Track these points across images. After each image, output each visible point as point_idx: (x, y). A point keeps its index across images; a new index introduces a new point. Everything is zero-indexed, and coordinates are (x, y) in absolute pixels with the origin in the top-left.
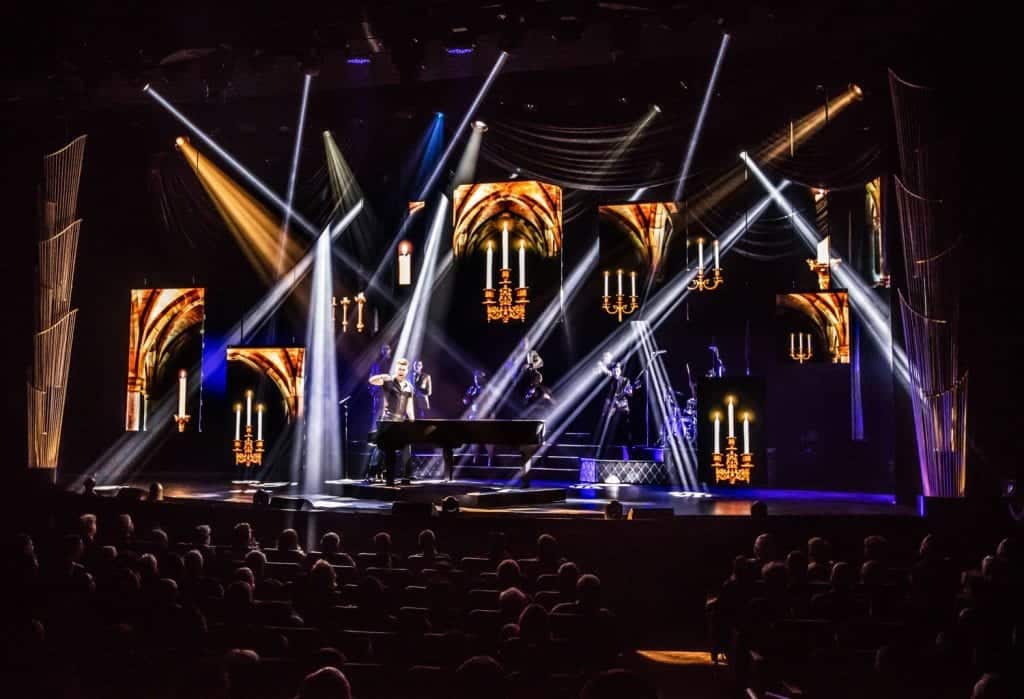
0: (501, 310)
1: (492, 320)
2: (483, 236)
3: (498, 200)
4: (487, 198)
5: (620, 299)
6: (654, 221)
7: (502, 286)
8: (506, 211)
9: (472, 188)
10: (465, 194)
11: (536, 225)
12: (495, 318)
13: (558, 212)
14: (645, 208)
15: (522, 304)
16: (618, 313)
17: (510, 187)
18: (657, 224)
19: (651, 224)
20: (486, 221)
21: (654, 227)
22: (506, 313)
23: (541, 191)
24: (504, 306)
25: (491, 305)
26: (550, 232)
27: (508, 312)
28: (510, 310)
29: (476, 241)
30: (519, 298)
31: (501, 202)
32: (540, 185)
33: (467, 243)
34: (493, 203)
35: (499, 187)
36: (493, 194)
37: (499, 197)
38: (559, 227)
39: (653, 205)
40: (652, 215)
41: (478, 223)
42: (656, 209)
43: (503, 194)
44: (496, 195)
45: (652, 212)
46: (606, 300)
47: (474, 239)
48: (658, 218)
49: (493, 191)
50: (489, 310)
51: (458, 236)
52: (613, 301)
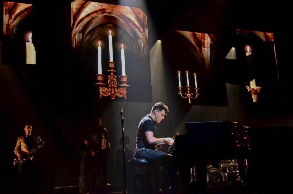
0: (110, 90)
1: (103, 96)
2: (94, 37)
3: (105, 14)
4: (96, 12)
5: (188, 89)
6: (204, 43)
7: (110, 73)
8: (110, 23)
9: (85, 3)
10: (80, 6)
11: (131, 35)
12: (105, 95)
13: (146, 29)
14: (198, 35)
15: (124, 87)
16: (188, 98)
17: (112, 8)
18: (206, 46)
19: (203, 45)
20: (96, 27)
21: (204, 47)
22: (113, 92)
23: (133, 14)
24: (111, 87)
25: (103, 86)
26: (141, 41)
27: (115, 92)
28: (116, 90)
29: (89, 40)
30: (122, 83)
31: (106, 16)
32: (133, 10)
33: (82, 40)
34: (100, 16)
35: (105, 6)
36: (101, 10)
37: (105, 12)
38: (146, 39)
39: (203, 34)
40: (203, 40)
41: (90, 28)
42: (204, 36)
43: (107, 11)
44: (103, 11)
45: (202, 38)
46: (180, 89)
47: (87, 38)
48: (206, 42)
49: (101, 8)
50: (101, 89)
51: (75, 34)
52: (184, 89)
